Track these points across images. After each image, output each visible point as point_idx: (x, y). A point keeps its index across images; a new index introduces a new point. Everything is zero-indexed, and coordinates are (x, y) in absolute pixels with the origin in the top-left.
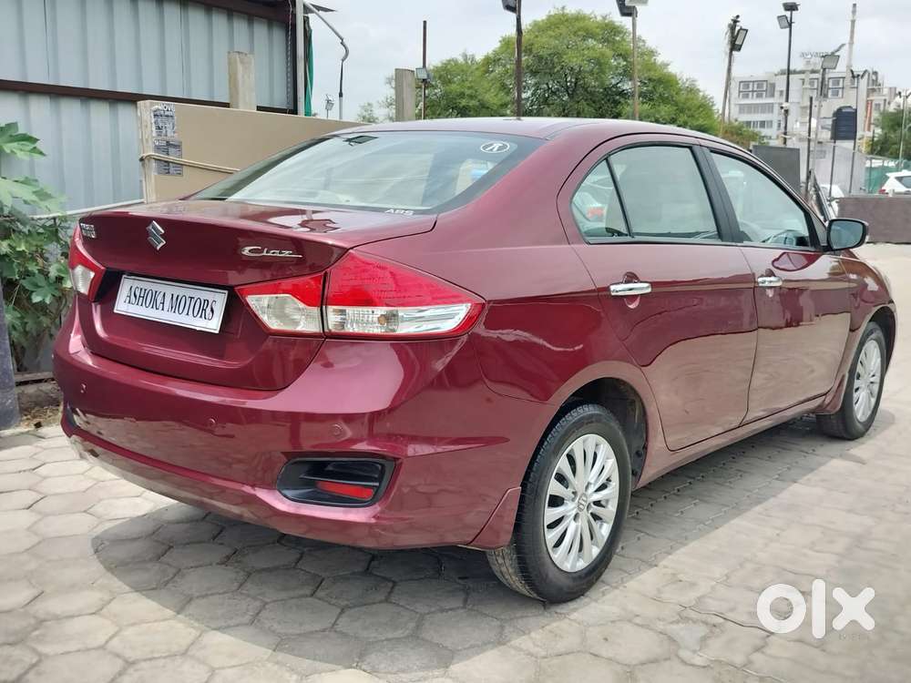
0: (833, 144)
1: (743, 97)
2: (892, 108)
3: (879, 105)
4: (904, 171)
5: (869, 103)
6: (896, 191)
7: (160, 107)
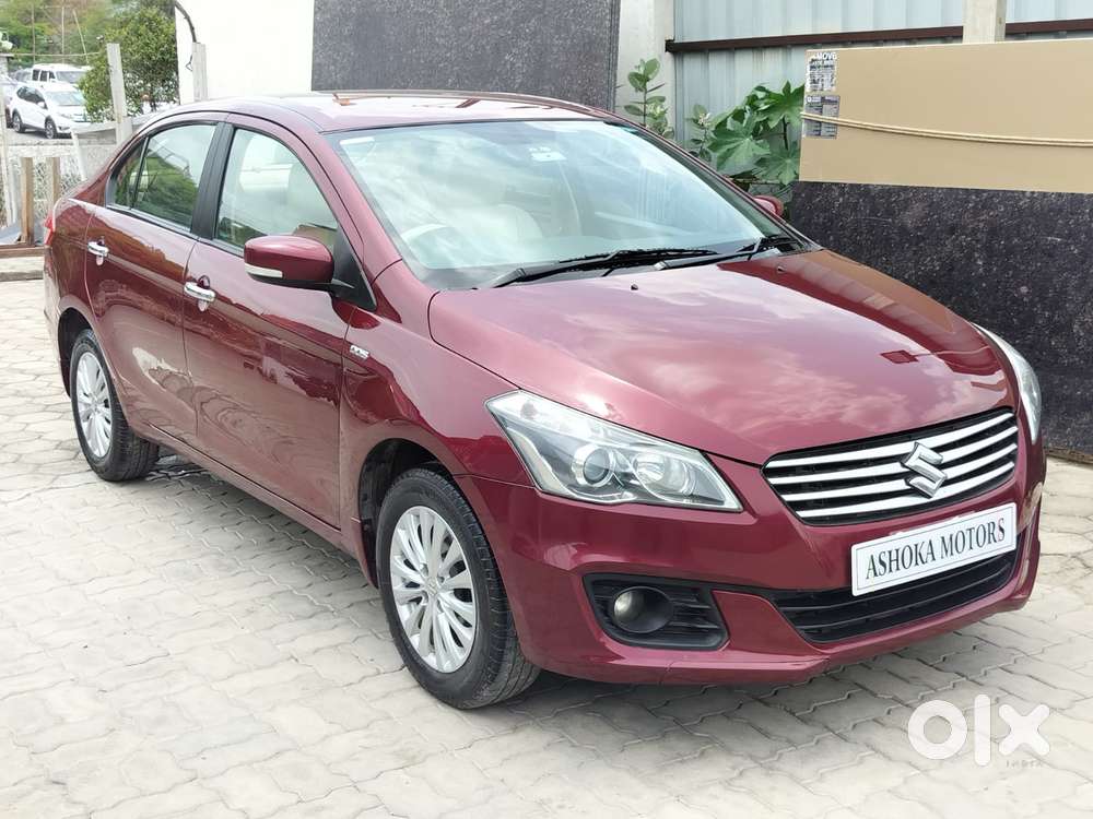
7: (819, 57)
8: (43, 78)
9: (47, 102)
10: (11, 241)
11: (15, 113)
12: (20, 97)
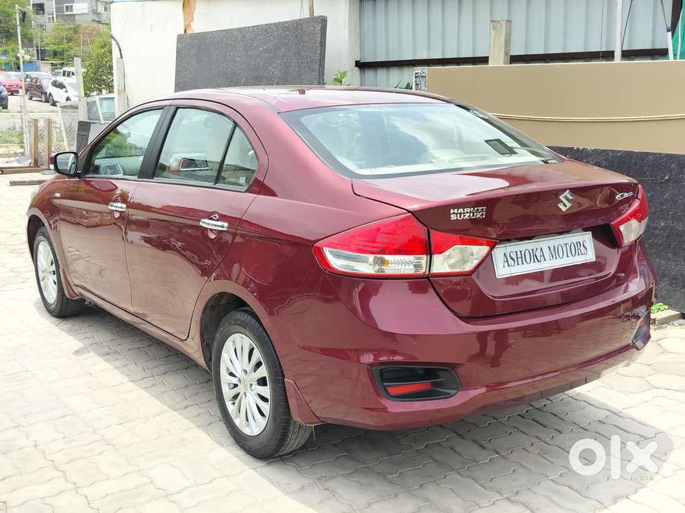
7: (420, 71)
8: (68, 76)
9: (68, 88)
10: (26, 164)
11: (50, 94)
12: (53, 85)
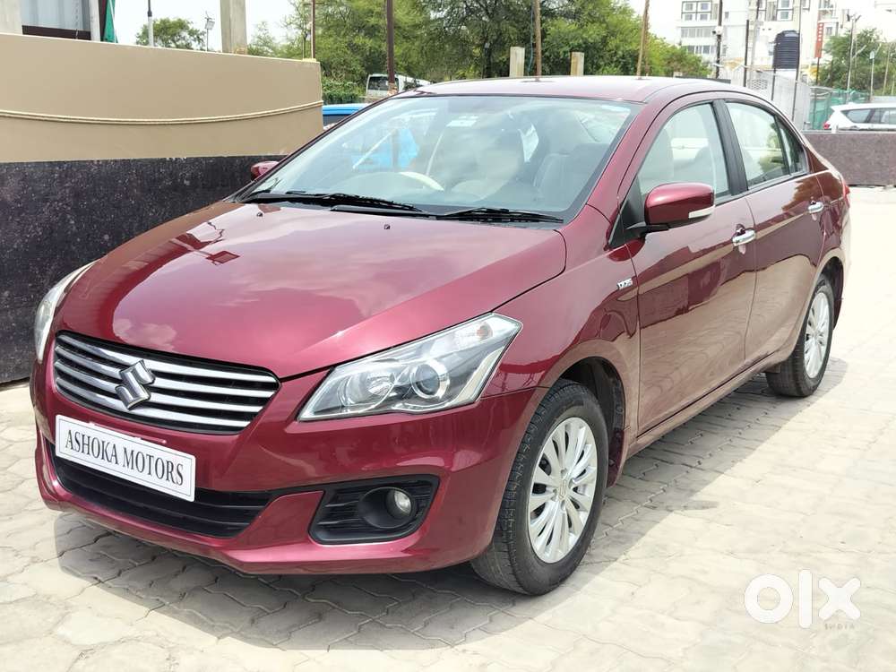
0: (772, 74)
1: (686, 19)
2: (842, 33)
3: (831, 28)
4: (850, 103)
5: (820, 27)
6: (840, 127)
